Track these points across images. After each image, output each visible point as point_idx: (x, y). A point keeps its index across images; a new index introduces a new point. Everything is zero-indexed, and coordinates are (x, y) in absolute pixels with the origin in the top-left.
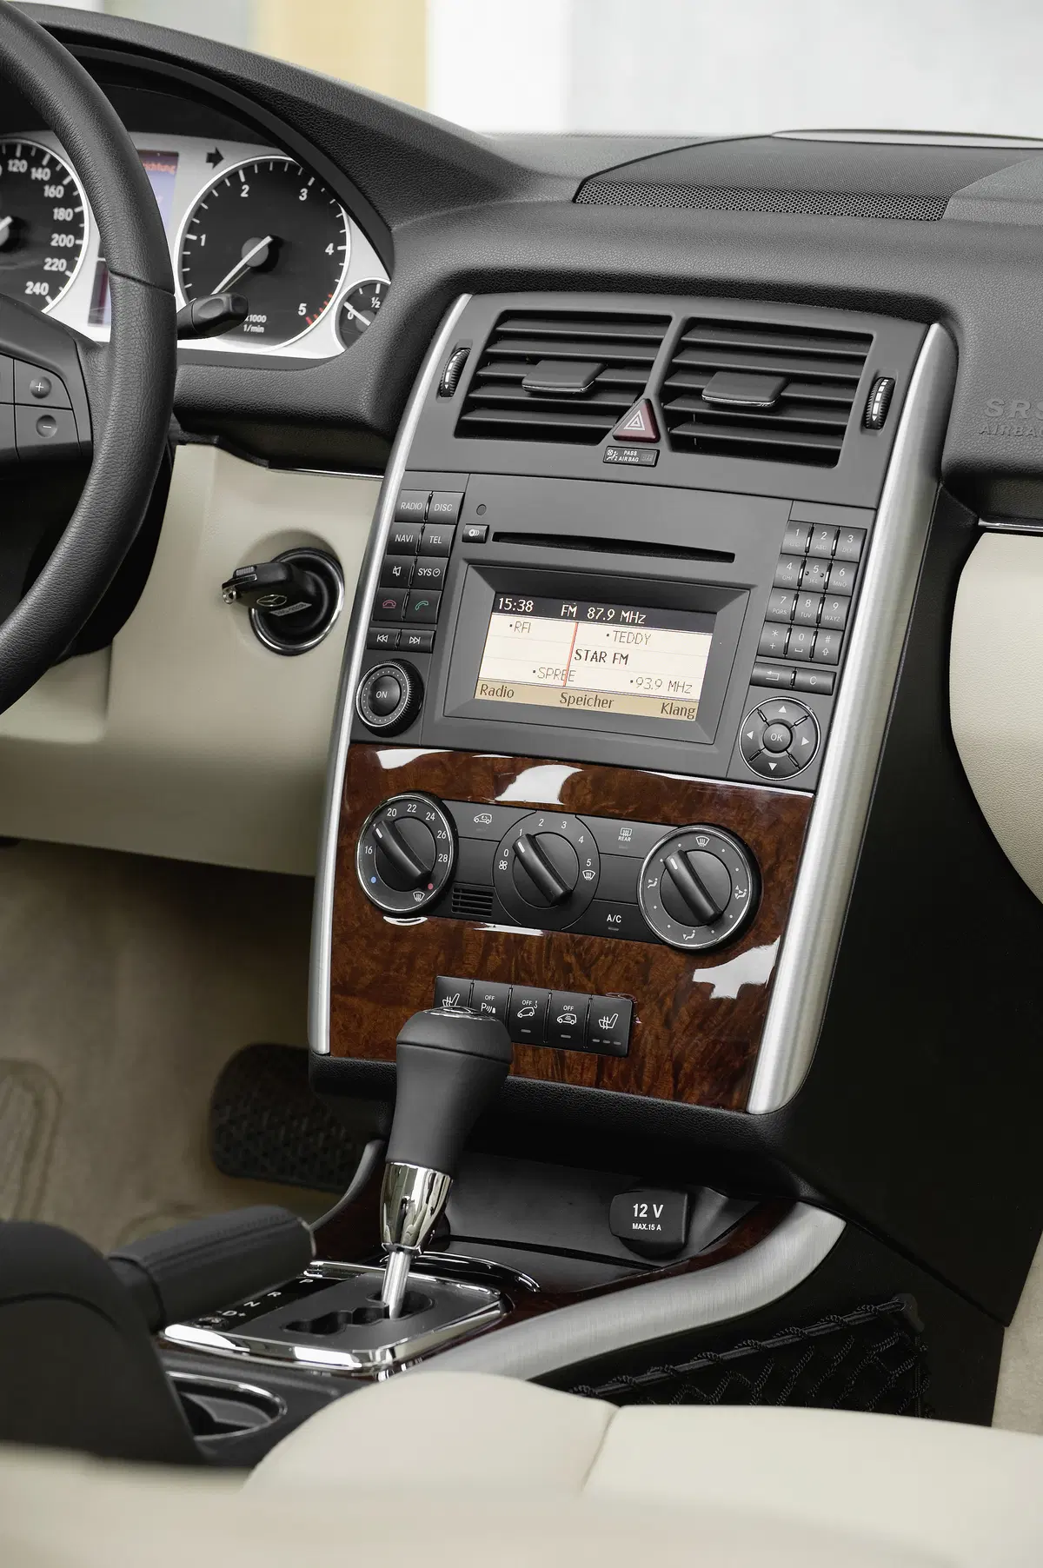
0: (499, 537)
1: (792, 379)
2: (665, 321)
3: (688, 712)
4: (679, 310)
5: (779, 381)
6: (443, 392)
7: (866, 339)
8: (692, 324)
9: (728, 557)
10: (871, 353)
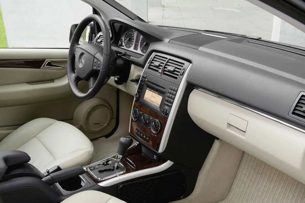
0: (148, 81)
1: (176, 68)
2: (167, 58)
3: (158, 105)
4: (169, 57)
5: (175, 68)
6: (149, 63)
7: (184, 64)
8: (170, 59)
9: (165, 88)
10: (184, 66)
